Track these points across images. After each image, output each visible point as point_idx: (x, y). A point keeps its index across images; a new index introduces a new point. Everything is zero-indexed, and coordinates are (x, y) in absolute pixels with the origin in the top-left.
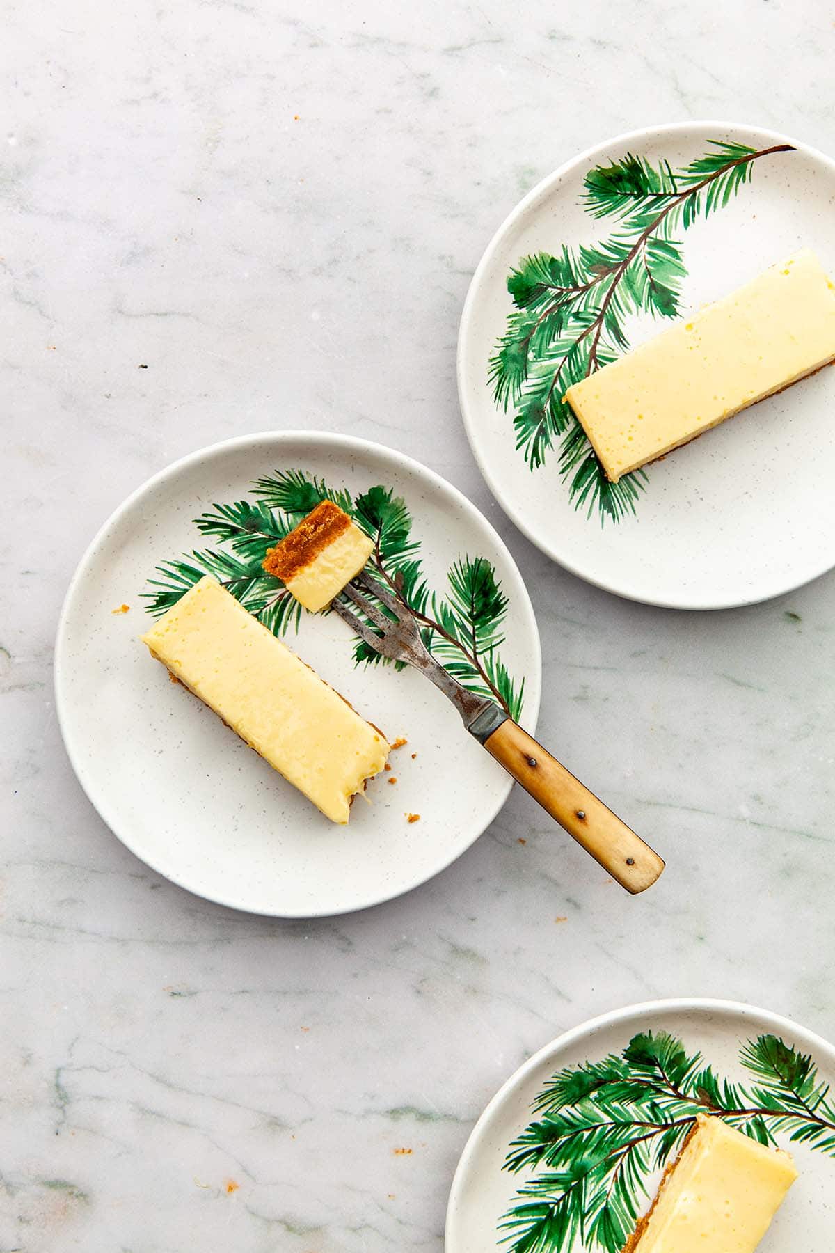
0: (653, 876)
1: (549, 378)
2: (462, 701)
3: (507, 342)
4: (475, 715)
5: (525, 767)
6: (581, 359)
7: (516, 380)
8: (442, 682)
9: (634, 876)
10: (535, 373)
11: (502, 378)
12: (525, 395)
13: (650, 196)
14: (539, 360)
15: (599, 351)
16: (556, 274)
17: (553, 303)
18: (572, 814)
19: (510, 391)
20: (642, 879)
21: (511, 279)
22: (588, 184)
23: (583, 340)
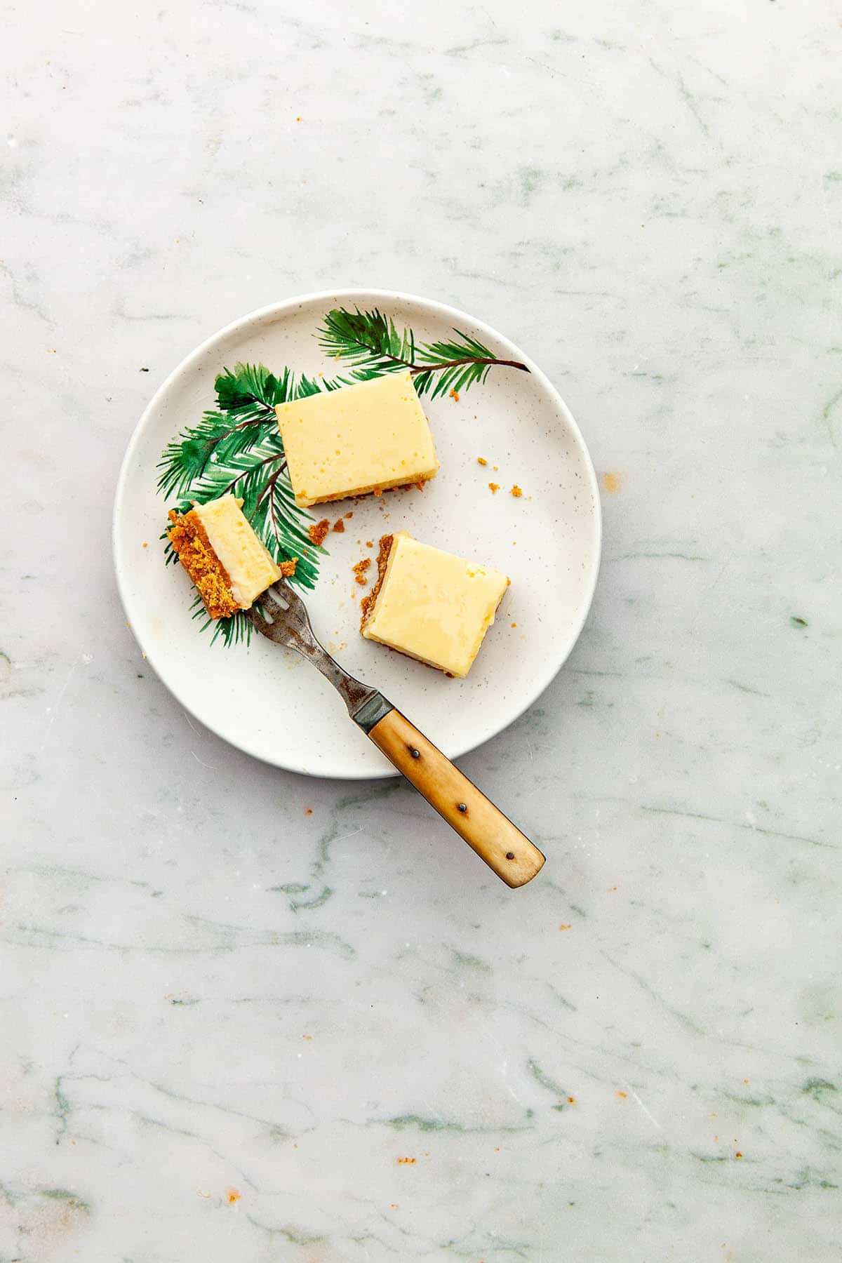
0: (533, 870)
1: (223, 486)
2: (347, 689)
3: (195, 434)
4: (361, 704)
5: (407, 758)
6: (260, 480)
7: (190, 473)
8: (329, 670)
9: (514, 870)
10: (211, 475)
11: (176, 466)
12: (193, 491)
13: (386, 357)
14: (220, 464)
15: (280, 480)
16: (269, 392)
17: (256, 417)
18: (453, 807)
19: (178, 482)
20: (522, 874)
21: (221, 378)
22: (328, 321)
23: (270, 463)
